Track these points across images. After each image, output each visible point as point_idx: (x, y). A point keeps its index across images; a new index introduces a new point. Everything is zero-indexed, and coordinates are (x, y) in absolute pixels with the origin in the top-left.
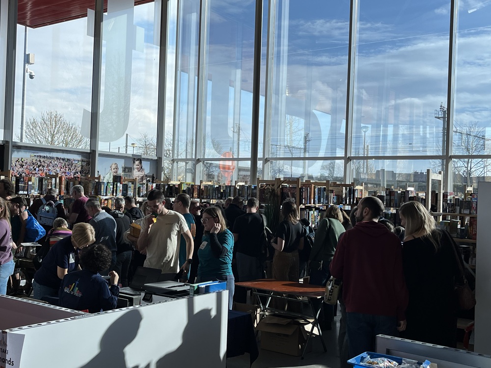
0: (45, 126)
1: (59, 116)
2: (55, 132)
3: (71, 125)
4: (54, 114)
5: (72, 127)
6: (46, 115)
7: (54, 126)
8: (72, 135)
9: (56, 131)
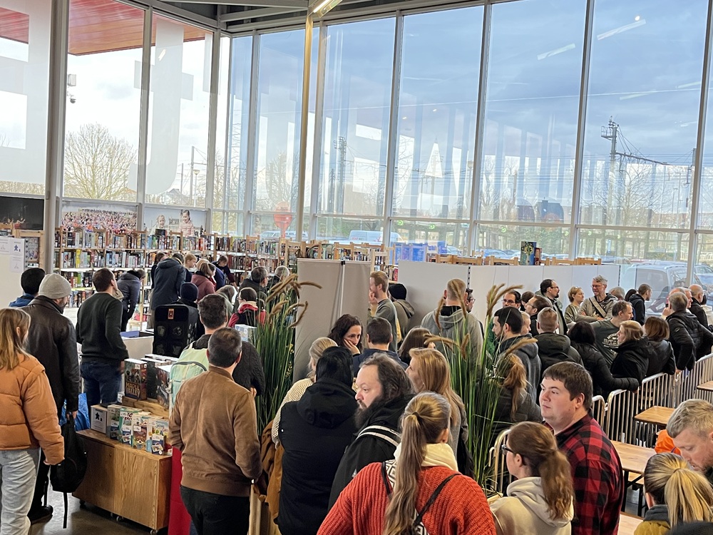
0: (85, 143)
1: (103, 132)
2: (98, 153)
3: (117, 144)
4: (97, 129)
5: (119, 146)
6: (85, 129)
7: (96, 144)
8: (119, 155)
9: (98, 150)
